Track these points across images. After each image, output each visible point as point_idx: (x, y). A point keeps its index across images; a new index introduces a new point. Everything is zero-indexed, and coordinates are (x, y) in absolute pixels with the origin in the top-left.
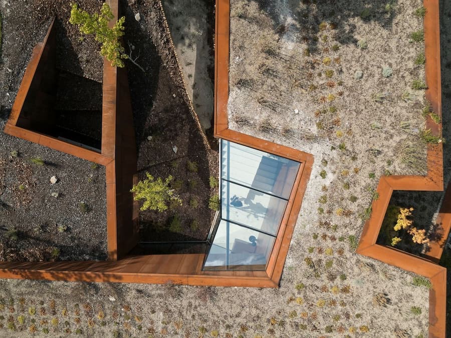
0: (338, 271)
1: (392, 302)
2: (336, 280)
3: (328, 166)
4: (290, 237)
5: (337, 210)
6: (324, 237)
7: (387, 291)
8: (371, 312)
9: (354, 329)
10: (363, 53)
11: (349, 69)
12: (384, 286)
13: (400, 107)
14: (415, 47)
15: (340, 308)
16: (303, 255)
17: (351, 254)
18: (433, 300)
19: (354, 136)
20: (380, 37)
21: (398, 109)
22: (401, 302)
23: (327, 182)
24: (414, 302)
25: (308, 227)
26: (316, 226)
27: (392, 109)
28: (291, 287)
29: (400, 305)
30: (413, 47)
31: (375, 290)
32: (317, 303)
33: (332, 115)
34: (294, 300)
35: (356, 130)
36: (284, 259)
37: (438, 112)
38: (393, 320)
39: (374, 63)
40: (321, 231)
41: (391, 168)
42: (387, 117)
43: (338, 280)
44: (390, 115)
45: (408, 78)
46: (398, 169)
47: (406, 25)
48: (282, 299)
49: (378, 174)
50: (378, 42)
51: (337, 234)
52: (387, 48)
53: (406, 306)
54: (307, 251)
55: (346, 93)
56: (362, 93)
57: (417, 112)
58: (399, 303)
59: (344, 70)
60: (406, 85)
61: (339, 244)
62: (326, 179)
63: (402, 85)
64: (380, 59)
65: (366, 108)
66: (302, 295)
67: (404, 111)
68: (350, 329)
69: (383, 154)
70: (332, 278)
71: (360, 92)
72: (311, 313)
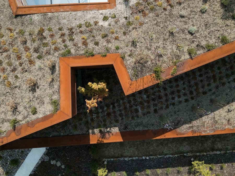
0: (42, 52)
1: (35, 94)
2: (36, 54)
3: (113, 20)
4: (53, 11)
5: (85, 36)
6: (63, 35)
7: (40, 87)
8: (22, 84)
9: (6, 78)
10: (198, 13)
11: (184, 8)
12: (43, 84)
13: (172, 47)
14: (217, 41)
15: (17, 63)
16: (44, 25)
17: (58, 55)
18: (46, 118)
19: (140, 27)
20: (213, 19)
21: (170, 47)
22: (36, 99)
23: (101, 23)
24: (40, 107)
25: (65, 21)
26: (68, 27)
27: (168, 43)
28: (19, 26)
29: (34, 99)
30: (216, 40)
31: (38, 80)
32: (15, 47)
33: (148, 9)
34: (11, 32)
35: (144, 27)
36: (35, 12)
37: (178, 72)
38: (22, 99)
39: (194, 22)
40: (66, 32)
41: (127, 58)
42: (162, 42)
43: (36, 55)
44: (164, 44)
45: (194, 45)
46: (128, 62)
47: (229, 31)
48: (8, 23)
49: (120, 51)
50: (209, 19)
51: (68, 42)
52: (208, 25)
53: (35, 104)
54: (48, 27)
55: (167, 13)
56: (171, 22)
57: (173, 58)
58: (35, 98)
59: (182, 6)
60: (189, 45)
61: (62, 46)
62: (103, 22)
63: (187, 43)
64: (199, 24)
65: (162, 28)
66: (16, 36)
67: (170, 51)
68: (5, 75)
69: (135, 49)
70: (36, 50)
71: (171, 20)
72: (7, 47)
